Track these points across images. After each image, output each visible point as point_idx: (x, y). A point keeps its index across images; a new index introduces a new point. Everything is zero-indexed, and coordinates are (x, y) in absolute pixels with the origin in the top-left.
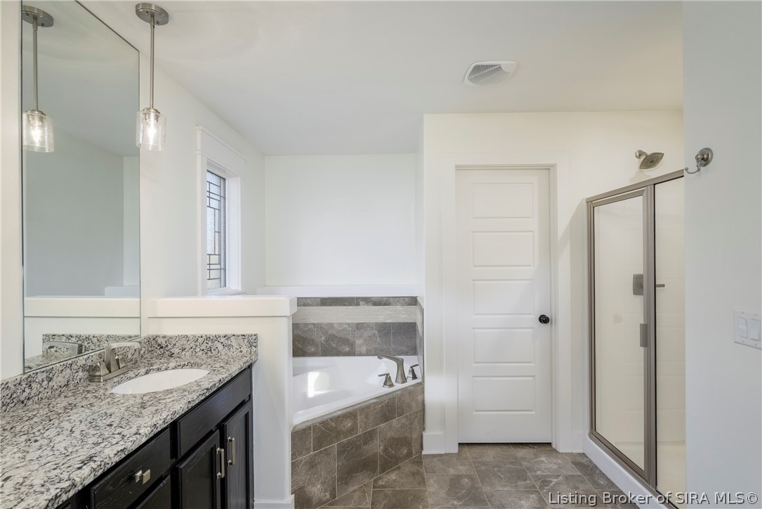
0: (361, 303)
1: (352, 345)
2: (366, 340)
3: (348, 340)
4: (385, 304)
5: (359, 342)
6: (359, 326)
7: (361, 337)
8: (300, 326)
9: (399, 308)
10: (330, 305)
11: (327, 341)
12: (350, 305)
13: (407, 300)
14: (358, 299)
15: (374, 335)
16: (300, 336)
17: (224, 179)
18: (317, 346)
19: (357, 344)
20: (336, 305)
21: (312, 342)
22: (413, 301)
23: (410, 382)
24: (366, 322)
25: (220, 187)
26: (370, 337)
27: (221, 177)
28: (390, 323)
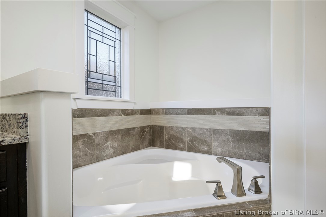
0: (217, 113)
1: (209, 146)
2: (221, 144)
3: (206, 142)
4: (238, 114)
5: (215, 144)
6: (215, 132)
7: (217, 140)
8: (174, 128)
9: (252, 118)
10: (193, 114)
11: (191, 141)
12: (208, 114)
13: (260, 110)
14: (214, 109)
15: (228, 139)
16: (174, 135)
17: (120, 29)
18: (185, 143)
19: (213, 145)
20: (197, 114)
21: (181, 140)
22: (266, 112)
23: (251, 196)
24: (221, 128)
25: (116, 33)
26: (224, 141)
27: (116, 27)
28: (243, 131)
